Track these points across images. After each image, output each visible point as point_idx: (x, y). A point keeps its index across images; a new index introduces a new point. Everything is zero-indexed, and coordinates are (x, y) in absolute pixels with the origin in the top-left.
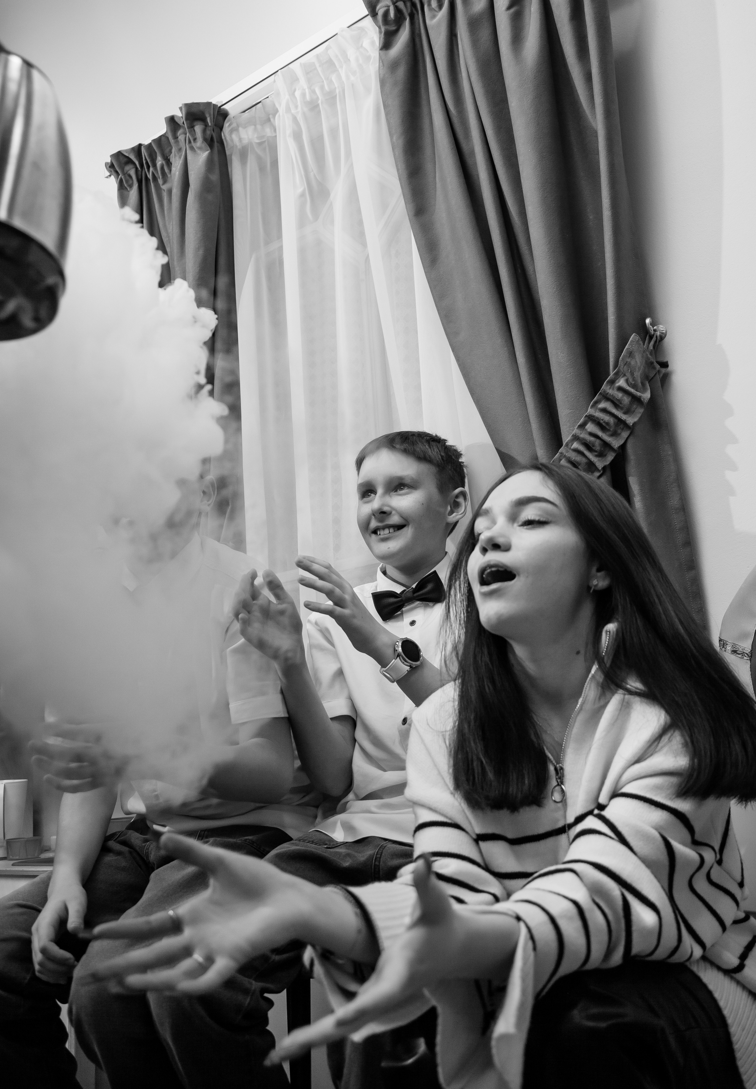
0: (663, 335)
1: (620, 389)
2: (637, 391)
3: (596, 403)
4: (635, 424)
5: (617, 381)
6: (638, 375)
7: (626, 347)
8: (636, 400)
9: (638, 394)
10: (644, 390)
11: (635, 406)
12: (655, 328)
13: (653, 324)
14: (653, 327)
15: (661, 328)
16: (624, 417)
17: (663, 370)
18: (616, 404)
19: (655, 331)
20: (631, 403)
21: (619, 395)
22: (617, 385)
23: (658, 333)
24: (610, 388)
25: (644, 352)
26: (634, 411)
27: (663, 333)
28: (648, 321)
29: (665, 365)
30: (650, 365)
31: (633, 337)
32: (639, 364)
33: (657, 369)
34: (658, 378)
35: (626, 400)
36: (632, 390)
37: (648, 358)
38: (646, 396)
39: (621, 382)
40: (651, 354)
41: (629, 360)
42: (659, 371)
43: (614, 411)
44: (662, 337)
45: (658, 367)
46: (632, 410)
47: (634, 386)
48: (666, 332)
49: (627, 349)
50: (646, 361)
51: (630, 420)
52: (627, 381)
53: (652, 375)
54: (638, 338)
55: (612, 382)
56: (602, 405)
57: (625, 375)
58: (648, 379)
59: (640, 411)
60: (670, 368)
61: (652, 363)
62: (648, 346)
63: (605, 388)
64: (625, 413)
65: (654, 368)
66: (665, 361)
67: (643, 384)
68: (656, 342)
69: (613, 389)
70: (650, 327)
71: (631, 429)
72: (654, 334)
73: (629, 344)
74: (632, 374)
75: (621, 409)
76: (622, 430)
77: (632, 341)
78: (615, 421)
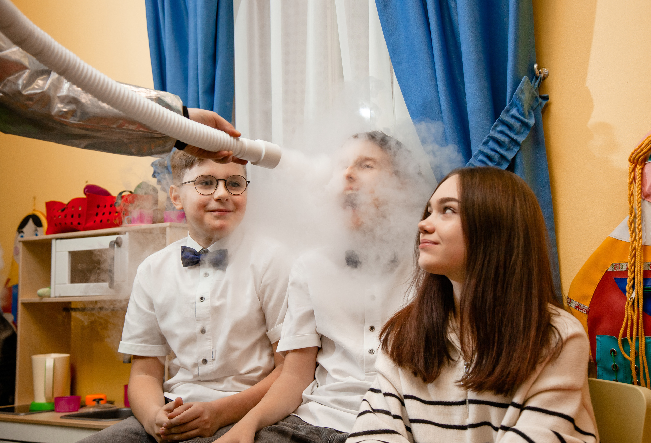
0: (546, 76)
1: (513, 116)
2: (525, 118)
3: (496, 126)
4: (523, 142)
5: (511, 110)
6: (526, 107)
8: (525, 125)
9: (526, 120)
10: (530, 118)
11: (523, 129)
12: (540, 71)
13: (539, 68)
15: (545, 70)
16: (515, 137)
17: (544, 102)
18: (510, 127)
19: (540, 73)
20: (521, 127)
21: (512, 121)
22: (511, 113)
23: (542, 75)
24: (506, 116)
25: (531, 89)
26: (522, 133)
28: (536, 66)
29: (546, 98)
30: (534, 98)
32: (527, 98)
34: (541, 108)
35: (517, 125)
36: (522, 118)
37: (533, 94)
38: (532, 122)
39: (514, 111)
40: (536, 91)
41: (520, 96)
42: (541, 103)
43: (508, 132)
44: (545, 78)
45: (540, 100)
46: (522, 131)
47: (523, 115)
48: (548, 74)
49: (520, 87)
50: (532, 96)
51: (521, 139)
52: (518, 110)
53: (535, 106)
54: (527, 79)
55: (508, 111)
56: (500, 128)
57: (516, 106)
58: (533, 109)
59: (527, 132)
60: (550, 101)
61: (536, 97)
62: (534, 85)
63: (503, 116)
64: (516, 134)
65: (537, 101)
66: (546, 95)
67: (529, 113)
68: (540, 81)
69: (508, 116)
70: (537, 70)
71: (520, 145)
72: (539, 76)
73: (522, 84)
74: (522, 105)
75: (514, 131)
76: (514, 146)
77: (523, 82)
78: (510, 140)
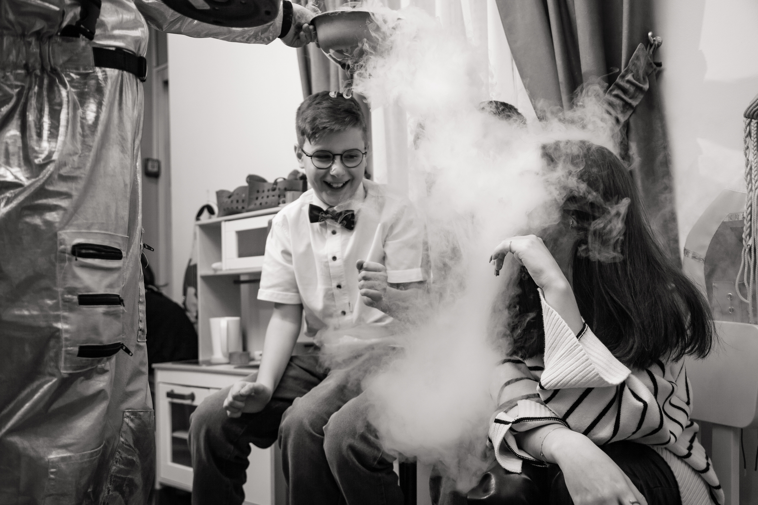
0: (660, 44)
1: (629, 82)
2: (639, 83)
3: (612, 90)
4: (637, 106)
5: (627, 76)
6: (641, 72)
7: (635, 53)
8: (639, 89)
9: (641, 85)
10: (644, 82)
11: (637, 94)
12: (654, 39)
13: (653, 36)
14: (653, 38)
15: (659, 39)
16: (630, 101)
17: (658, 69)
18: (625, 91)
19: (654, 41)
20: (636, 91)
21: (627, 86)
22: (627, 78)
23: (656, 43)
24: (621, 81)
25: (646, 56)
26: (636, 97)
27: (659, 42)
28: (650, 34)
29: (659, 65)
30: (649, 65)
31: (640, 46)
32: (642, 64)
33: (654, 68)
34: (654, 73)
35: (632, 89)
36: (637, 83)
37: (648, 60)
38: (646, 87)
39: (629, 77)
40: (650, 57)
41: (636, 62)
42: (655, 70)
43: (623, 96)
44: (659, 45)
45: (655, 66)
46: (636, 96)
47: (638, 80)
48: (662, 41)
49: (636, 54)
50: (647, 62)
51: (634, 103)
52: (633, 76)
53: (650, 72)
54: (643, 46)
55: (623, 77)
56: (615, 92)
57: (632, 72)
58: (647, 74)
59: (641, 97)
60: (663, 67)
61: (651, 64)
62: (649, 51)
63: (618, 80)
64: (630, 98)
65: (652, 67)
66: (659, 62)
67: (644, 79)
68: (654, 49)
69: (623, 82)
70: (651, 38)
71: (634, 109)
72: (654, 43)
73: (637, 51)
74: (637, 71)
75: (628, 95)
76: (628, 109)
77: (639, 49)
78: (624, 103)
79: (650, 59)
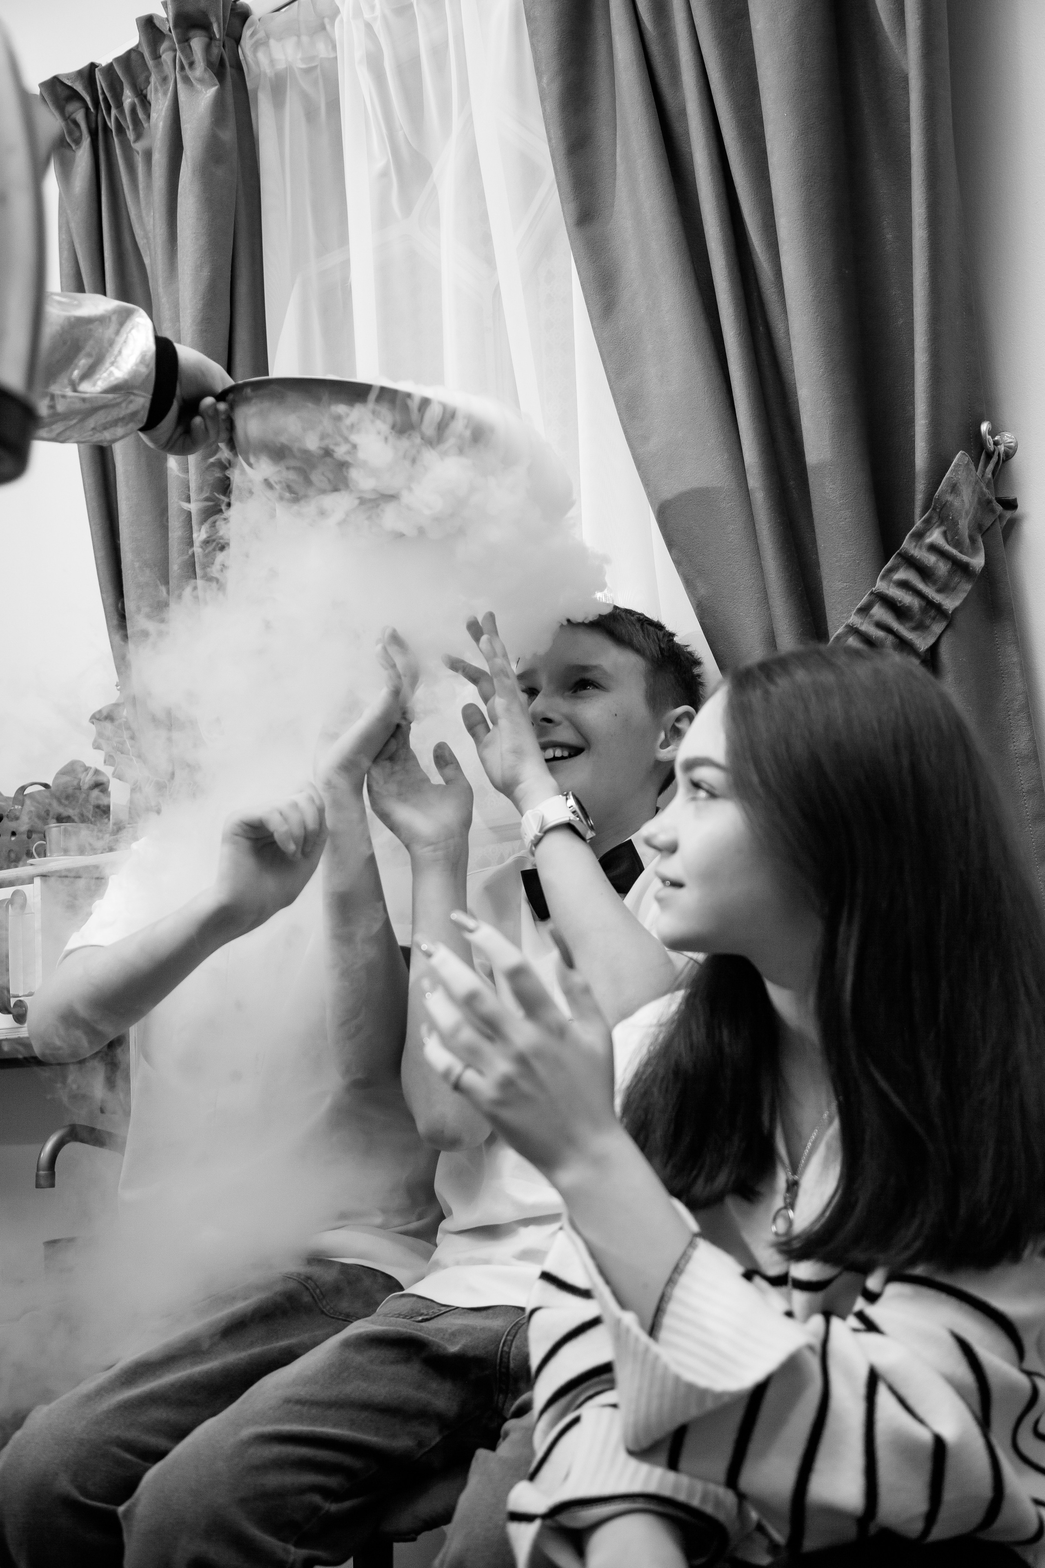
0: (1011, 451)
1: (933, 548)
2: (961, 552)
3: (891, 570)
4: (956, 610)
5: (928, 534)
6: (964, 525)
7: (947, 473)
8: (961, 568)
9: (965, 558)
10: (974, 551)
11: (956, 579)
12: (996, 438)
13: (993, 432)
14: (993, 438)
15: (1007, 438)
16: (938, 598)
17: (1008, 514)
18: (924, 572)
19: (996, 443)
20: (951, 573)
21: (931, 559)
22: (928, 540)
23: (1002, 448)
24: (915, 546)
25: (977, 483)
26: (954, 589)
27: (1010, 448)
28: (985, 427)
29: (1011, 505)
30: (985, 505)
31: (959, 457)
32: (967, 505)
33: (999, 512)
34: (999, 528)
35: (942, 568)
36: (955, 552)
37: (982, 493)
38: (978, 561)
39: (935, 536)
40: (988, 486)
41: (950, 498)
42: (1000, 517)
43: (921, 586)
44: (1009, 455)
45: (999, 508)
46: (952, 585)
47: (957, 545)
48: (1017, 445)
49: (949, 478)
50: (979, 499)
51: (950, 603)
52: (945, 534)
53: (987, 523)
54: (967, 459)
55: (919, 536)
56: (902, 575)
57: (941, 523)
58: (981, 529)
59: (967, 587)
60: (1020, 510)
61: (989, 502)
62: (984, 472)
63: (907, 545)
64: (939, 591)
65: (993, 511)
66: (1012, 497)
67: (973, 540)
68: (997, 463)
69: (920, 548)
70: (989, 437)
71: (948, 618)
72: (994, 450)
73: (953, 471)
74: (955, 523)
75: (934, 583)
76: (934, 619)
77: (957, 465)
78: (924, 604)
79: (985, 489)
